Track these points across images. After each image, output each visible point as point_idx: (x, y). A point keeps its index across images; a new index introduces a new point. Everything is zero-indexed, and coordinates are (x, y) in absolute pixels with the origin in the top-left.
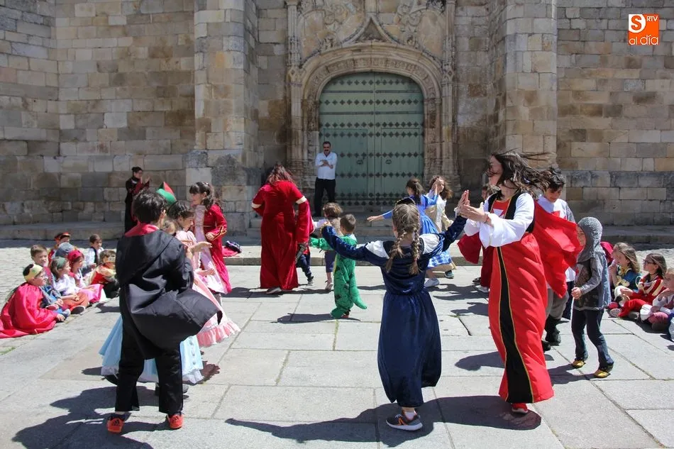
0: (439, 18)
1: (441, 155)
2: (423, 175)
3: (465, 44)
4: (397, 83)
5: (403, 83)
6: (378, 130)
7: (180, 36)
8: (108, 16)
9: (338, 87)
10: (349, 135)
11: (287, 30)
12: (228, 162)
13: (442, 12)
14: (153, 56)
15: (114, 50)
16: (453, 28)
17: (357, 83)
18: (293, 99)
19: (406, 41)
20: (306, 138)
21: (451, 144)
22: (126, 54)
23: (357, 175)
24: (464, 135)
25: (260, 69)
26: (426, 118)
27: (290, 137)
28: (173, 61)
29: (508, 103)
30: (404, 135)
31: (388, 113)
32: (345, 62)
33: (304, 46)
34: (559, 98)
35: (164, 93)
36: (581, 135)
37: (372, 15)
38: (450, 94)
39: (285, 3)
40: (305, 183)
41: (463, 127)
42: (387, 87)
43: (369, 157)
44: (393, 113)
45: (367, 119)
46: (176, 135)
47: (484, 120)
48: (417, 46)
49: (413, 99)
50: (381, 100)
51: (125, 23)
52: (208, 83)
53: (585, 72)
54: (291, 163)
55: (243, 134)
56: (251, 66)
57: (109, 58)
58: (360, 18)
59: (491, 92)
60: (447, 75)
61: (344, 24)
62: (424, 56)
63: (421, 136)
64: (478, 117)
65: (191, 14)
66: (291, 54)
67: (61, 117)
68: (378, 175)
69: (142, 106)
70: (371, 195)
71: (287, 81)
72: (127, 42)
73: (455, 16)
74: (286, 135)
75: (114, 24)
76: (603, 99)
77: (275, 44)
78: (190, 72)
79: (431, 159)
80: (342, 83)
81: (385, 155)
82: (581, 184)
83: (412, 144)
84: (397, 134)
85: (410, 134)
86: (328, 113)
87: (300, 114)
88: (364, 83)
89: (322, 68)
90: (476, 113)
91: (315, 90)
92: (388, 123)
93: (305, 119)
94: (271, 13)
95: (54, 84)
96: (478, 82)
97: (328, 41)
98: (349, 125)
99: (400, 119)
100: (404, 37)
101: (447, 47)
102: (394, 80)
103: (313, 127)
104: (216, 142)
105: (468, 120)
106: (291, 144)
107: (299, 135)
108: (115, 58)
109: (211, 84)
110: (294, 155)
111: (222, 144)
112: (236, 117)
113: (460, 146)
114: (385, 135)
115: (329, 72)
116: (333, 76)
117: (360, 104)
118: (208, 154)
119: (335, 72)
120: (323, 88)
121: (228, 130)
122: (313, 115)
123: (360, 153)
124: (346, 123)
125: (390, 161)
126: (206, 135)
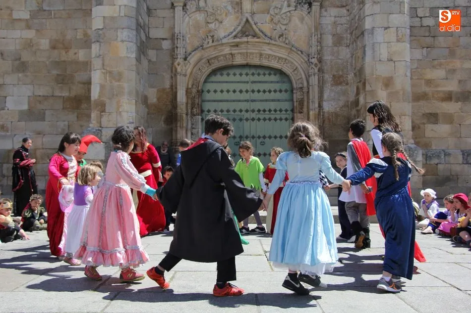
0: (306, 18)
3: (329, 40)
4: (270, 74)
5: (275, 74)
6: (253, 115)
7: (78, 30)
8: (12, 11)
9: (218, 78)
11: (174, 28)
13: (309, 13)
14: (54, 48)
15: (17, 41)
16: (318, 27)
17: (235, 74)
18: (178, 87)
19: (277, 38)
20: (190, 121)
22: (29, 45)
24: (329, 119)
25: (150, 61)
26: (295, 105)
27: (176, 120)
28: (72, 52)
29: (368, 88)
30: (276, 119)
31: (261, 101)
32: (225, 56)
33: (189, 42)
34: (413, 86)
35: (63, 80)
36: (433, 118)
37: (248, 16)
38: (317, 83)
39: (173, 4)
41: (328, 112)
42: (261, 78)
44: (266, 101)
45: (244, 106)
46: (72, 117)
47: (344, 106)
48: (287, 41)
49: (283, 90)
50: (256, 89)
51: (28, 17)
52: (104, 69)
53: (436, 62)
54: (177, 143)
55: (134, 114)
56: (142, 56)
57: (12, 48)
58: (237, 18)
59: (352, 81)
60: (313, 66)
61: (224, 23)
62: (293, 51)
63: (291, 121)
64: (341, 103)
65: (90, 12)
66: (177, 47)
69: (42, 91)
71: (174, 69)
72: (30, 34)
73: (320, 16)
74: (172, 118)
75: (18, 18)
76: (452, 86)
77: (163, 39)
78: (87, 63)
80: (222, 75)
81: (259, 137)
82: (435, 161)
84: (270, 119)
85: (281, 119)
86: (209, 101)
87: (184, 100)
88: (241, 75)
89: (204, 61)
90: (339, 100)
91: (198, 80)
92: (262, 109)
93: (189, 105)
94: (160, 13)
96: (341, 73)
97: (210, 37)
98: (228, 111)
99: (273, 106)
100: (275, 34)
101: (313, 43)
102: (267, 72)
103: (196, 112)
104: (109, 121)
105: (332, 106)
106: (176, 127)
107: (184, 119)
108: (18, 48)
109: (107, 70)
110: (179, 136)
111: (115, 123)
112: (128, 99)
113: (326, 128)
114: (259, 119)
115: (210, 64)
116: (214, 68)
117: (238, 93)
118: (103, 131)
119: (216, 65)
120: (205, 78)
121: (120, 110)
122: (196, 102)
123: (237, 135)
124: (225, 109)
125: (263, 142)
126: (100, 114)
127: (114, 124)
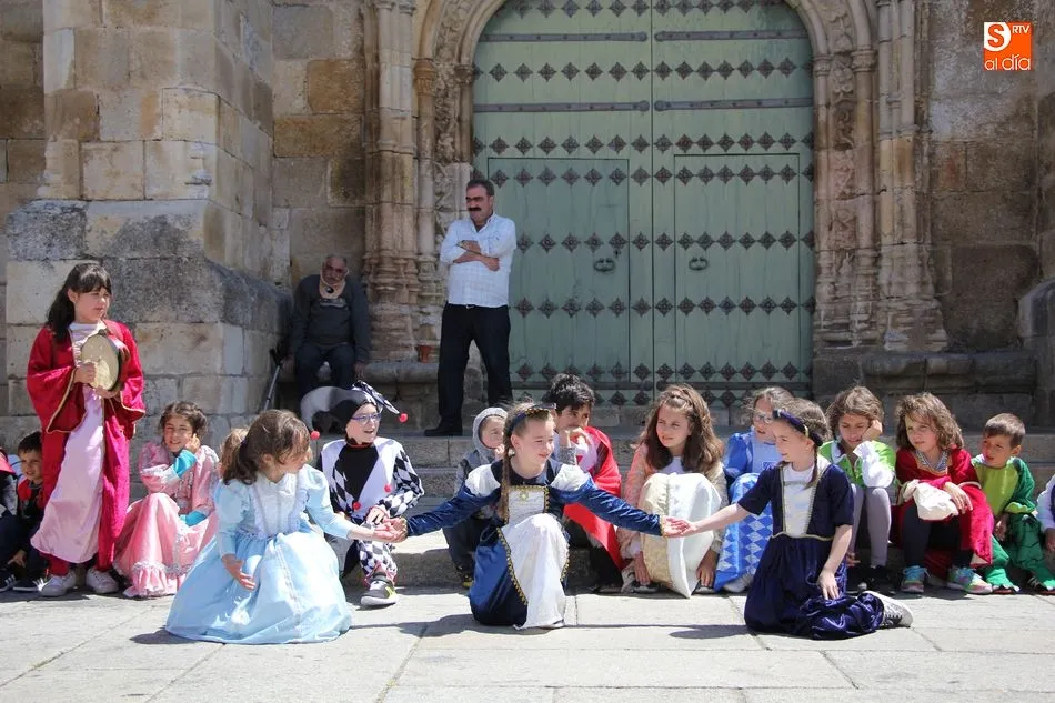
1: (876, 236)
2: (811, 306)
4: (726, 6)
5: (746, 6)
6: (664, 160)
9: (533, 21)
10: (570, 178)
12: (156, 242)
17: (594, 8)
18: (385, 54)
20: (429, 184)
21: (908, 198)
23: (595, 308)
24: (954, 170)
26: (822, 117)
27: (378, 177)
31: (693, 106)
38: (908, 31)
40: (424, 329)
41: (951, 144)
42: (695, 21)
43: (634, 248)
44: (713, 105)
45: (630, 125)
47: (1018, 116)
49: (776, 62)
50: (673, 64)
54: (379, 264)
55: (213, 151)
63: (805, 181)
64: (1002, 108)
68: (664, 307)
70: (642, 371)
74: (363, 172)
79: (839, 251)
80: (546, 10)
81: (686, 242)
83: (776, 206)
84: (725, 175)
85: (767, 175)
86: (500, 108)
87: (408, 103)
88: (617, 8)
90: (994, 94)
91: (460, 28)
92: (695, 137)
93: (426, 123)
98: (570, 145)
99: (736, 124)
103: (451, 149)
104: (117, 175)
105: (965, 117)
106: (379, 203)
107: (406, 174)
110: (388, 238)
111: (138, 181)
113: (941, 206)
114: (685, 176)
117: (606, 78)
118: (88, 213)
120: (483, 22)
121: (158, 135)
122: (451, 112)
123: (605, 235)
124: (559, 139)
125: (701, 260)
126: (80, 148)
127: (133, 185)
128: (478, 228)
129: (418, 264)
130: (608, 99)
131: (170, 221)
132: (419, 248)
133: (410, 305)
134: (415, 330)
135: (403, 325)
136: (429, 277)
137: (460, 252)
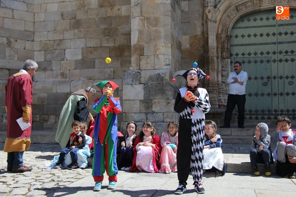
6: (281, 57)
9: (245, 23)
10: (256, 62)
12: (157, 80)
14: (101, 6)
15: (73, 3)
17: (261, 19)
18: (209, 33)
20: (220, 64)
22: (82, 5)
23: (263, 95)
25: (182, 11)
27: (208, 63)
28: (116, 8)
31: (288, 42)
35: (109, 33)
40: (220, 100)
43: (273, 79)
44: (294, 42)
45: (271, 48)
46: (118, 64)
52: (142, 16)
55: (170, 57)
57: (70, 9)
67: (36, 53)
68: (281, 94)
69: (92, 43)
70: (276, 111)
71: (205, 17)
74: (204, 62)
80: (249, 20)
81: (287, 77)
86: (237, 45)
87: (215, 45)
88: (268, 19)
89: (232, 7)
91: (227, 26)
92: (289, 51)
93: (219, 49)
95: (31, 29)
98: (255, 54)
103: (225, 56)
104: (148, 64)
106: (208, 69)
107: (215, 62)
108: (74, 8)
109: (144, 17)
110: (211, 78)
111: (153, 65)
112: (165, 43)
114: (287, 61)
115: (238, 11)
116: (241, 14)
117: (265, 37)
118: (141, 73)
119: (244, 11)
120: (233, 24)
121: (158, 54)
122: (225, 47)
123: (265, 76)
124: (252, 52)
125: (292, 82)
126: (139, 58)
127: (152, 66)
128: (237, 74)
129: (218, 84)
130: (265, 42)
131: (161, 74)
132: (218, 80)
133: (217, 94)
134: (218, 101)
135: (215, 99)
136: (221, 87)
137: (233, 80)
